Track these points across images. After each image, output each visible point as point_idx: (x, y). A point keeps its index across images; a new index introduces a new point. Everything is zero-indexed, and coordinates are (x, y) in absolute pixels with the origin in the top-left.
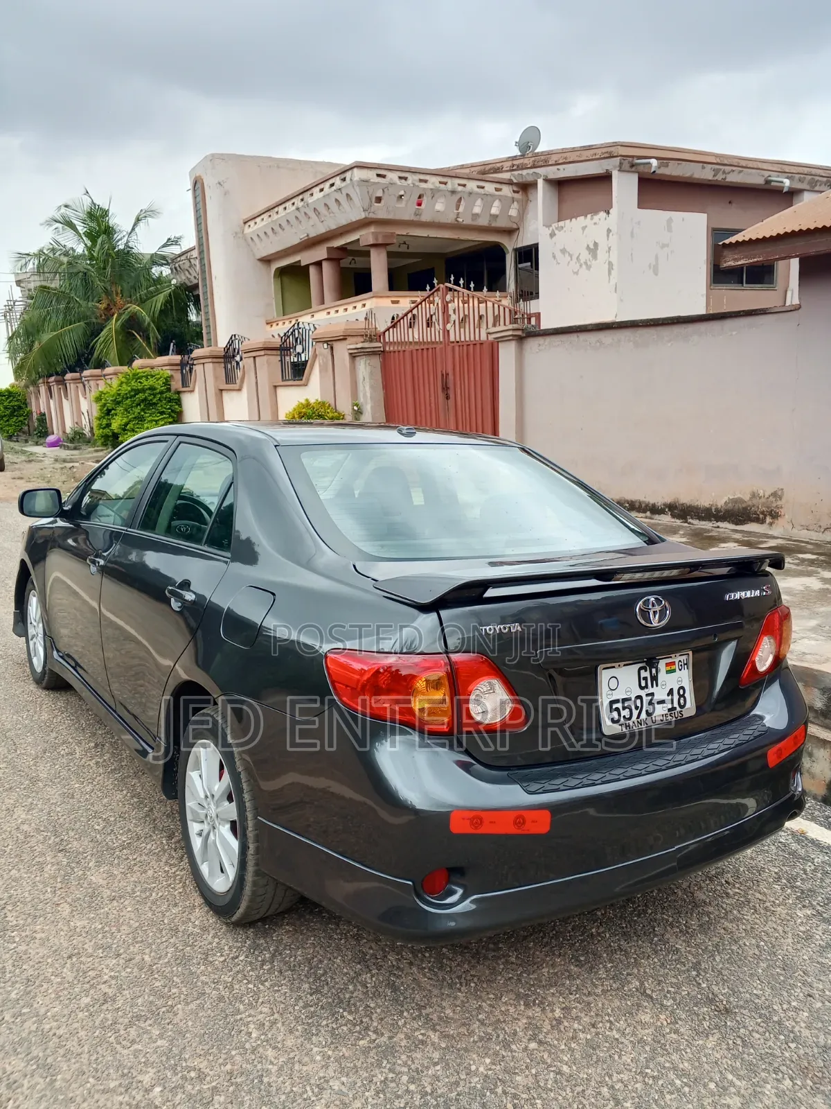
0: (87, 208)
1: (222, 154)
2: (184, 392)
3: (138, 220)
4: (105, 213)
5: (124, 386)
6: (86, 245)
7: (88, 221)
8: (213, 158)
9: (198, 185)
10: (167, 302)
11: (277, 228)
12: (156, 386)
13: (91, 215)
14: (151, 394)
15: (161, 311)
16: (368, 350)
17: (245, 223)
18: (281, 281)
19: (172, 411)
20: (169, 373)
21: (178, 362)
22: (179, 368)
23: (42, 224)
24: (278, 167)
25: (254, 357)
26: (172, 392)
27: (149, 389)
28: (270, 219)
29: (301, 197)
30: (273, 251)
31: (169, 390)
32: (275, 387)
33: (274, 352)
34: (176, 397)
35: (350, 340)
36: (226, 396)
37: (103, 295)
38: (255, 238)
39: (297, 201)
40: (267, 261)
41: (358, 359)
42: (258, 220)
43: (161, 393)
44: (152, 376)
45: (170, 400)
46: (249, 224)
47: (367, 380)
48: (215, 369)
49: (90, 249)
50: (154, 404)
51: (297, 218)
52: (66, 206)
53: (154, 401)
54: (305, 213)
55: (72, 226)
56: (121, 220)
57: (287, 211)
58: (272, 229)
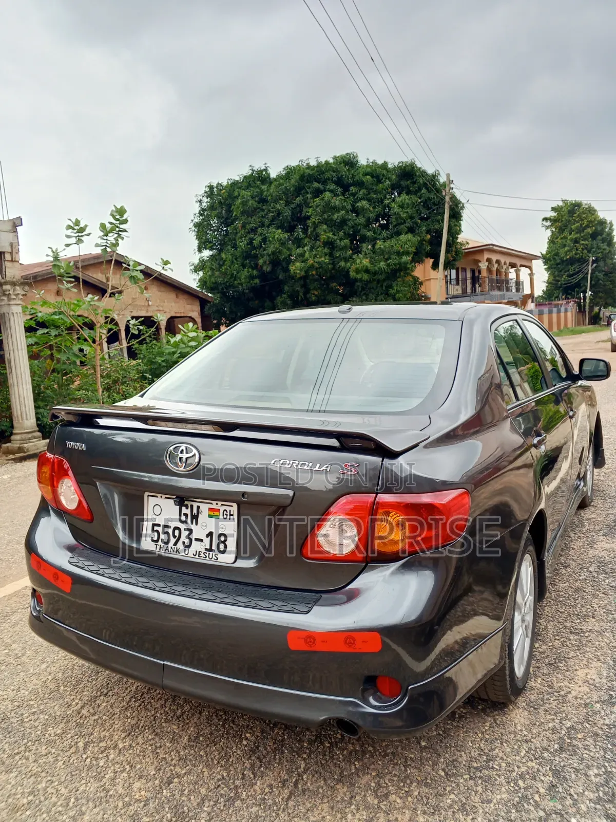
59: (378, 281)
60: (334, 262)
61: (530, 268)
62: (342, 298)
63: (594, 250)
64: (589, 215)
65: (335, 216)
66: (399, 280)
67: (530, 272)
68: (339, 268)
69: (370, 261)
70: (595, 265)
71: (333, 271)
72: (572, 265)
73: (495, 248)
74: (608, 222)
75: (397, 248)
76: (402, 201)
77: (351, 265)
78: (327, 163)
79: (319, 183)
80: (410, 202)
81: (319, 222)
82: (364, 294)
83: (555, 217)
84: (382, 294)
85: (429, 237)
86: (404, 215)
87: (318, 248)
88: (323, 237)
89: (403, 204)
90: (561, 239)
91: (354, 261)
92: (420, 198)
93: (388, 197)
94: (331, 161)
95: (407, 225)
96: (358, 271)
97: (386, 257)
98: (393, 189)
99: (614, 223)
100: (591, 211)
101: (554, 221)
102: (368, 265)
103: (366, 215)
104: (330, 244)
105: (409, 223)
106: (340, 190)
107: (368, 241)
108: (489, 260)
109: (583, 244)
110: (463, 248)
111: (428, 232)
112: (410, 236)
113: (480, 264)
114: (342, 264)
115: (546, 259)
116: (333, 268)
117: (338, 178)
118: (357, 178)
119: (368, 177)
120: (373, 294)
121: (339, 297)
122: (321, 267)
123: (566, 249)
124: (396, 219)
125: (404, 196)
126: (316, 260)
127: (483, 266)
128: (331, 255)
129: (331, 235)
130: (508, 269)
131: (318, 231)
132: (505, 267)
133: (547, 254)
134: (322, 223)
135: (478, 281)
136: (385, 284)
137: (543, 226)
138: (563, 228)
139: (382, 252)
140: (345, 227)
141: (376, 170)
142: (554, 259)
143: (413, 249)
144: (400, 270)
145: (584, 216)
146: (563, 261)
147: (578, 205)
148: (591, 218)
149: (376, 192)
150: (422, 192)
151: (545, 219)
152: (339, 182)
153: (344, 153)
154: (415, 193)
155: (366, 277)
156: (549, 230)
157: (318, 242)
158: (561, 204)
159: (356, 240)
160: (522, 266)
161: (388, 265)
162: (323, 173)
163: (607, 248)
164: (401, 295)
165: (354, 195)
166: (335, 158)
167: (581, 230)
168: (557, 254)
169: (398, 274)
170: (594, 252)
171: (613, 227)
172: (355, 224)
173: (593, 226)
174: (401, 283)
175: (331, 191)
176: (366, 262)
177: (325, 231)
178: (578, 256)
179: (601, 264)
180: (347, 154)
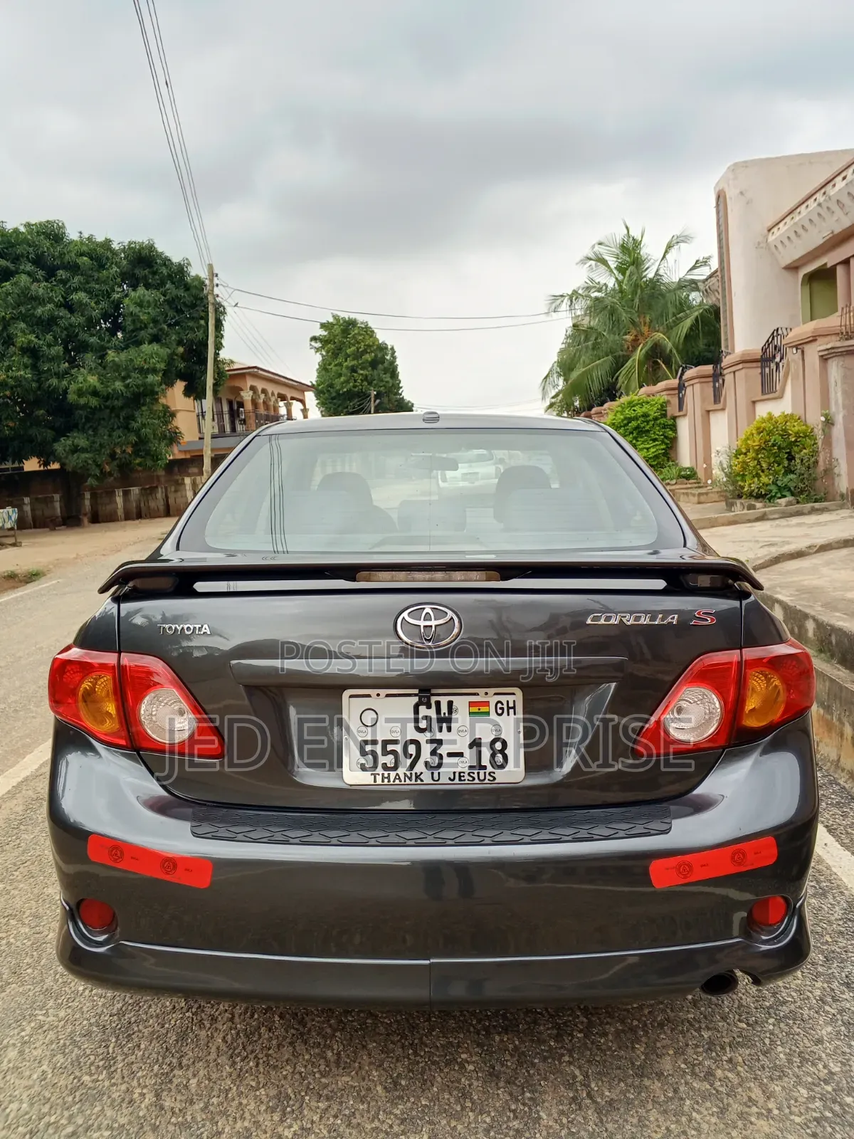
0: (619, 241)
1: (745, 162)
2: (679, 416)
3: (669, 247)
4: (637, 244)
5: (618, 415)
6: (617, 279)
7: (621, 255)
8: (735, 168)
9: (721, 199)
10: (692, 326)
11: (800, 231)
12: (650, 413)
13: (624, 248)
14: (644, 422)
15: (686, 336)
16: (840, 350)
17: (769, 230)
18: (810, 288)
19: (666, 437)
20: (666, 398)
21: (676, 386)
22: (677, 392)
23: (577, 264)
24: (810, 163)
25: (734, 372)
26: (668, 417)
27: (643, 416)
28: (792, 222)
29: (823, 191)
30: (797, 257)
31: (664, 415)
32: (754, 402)
33: (754, 365)
34: (670, 422)
35: (820, 340)
36: (713, 417)
37: (631, 326)
38: (780, 246)
39: (819, 196)
40: (793, 268)
41: (830, 361)
42: (781, 225)
43: (656, 419)
44: (648, 403)
45: (665, 426)
46: (772, 231)
47: (839, 384)
48: (702, 390)
49: (620, 283)
50: (648, 431)
51: (819, 215)
52: (600, 244)
53: (647, 428)
54: (828, 208)
55: (604, 262)
56: (651, 250)
57: (810, 209)
58: (796, 232)
59: (113, 409)
60: (39, 379)
61: (303, 402)
62: (54, 433)
63: (375, 382)
64: (367, 337)
65: (39, 311)
66: (144, 408)
67: (302, 407)
68: (49, 386)
69: (99, 379)
70: (378, 401)
71: (39, 393)
72: (350, 399)
73: (261, 372)
74: (389, 347)
75: (139, 362)
76: (139, 297)
77: (70, 383)
78: (16, 231)
79: (7, 261)
80: (151, 300)
81: (13, 318)
82: (91, 427)
83: (325, 336)
84: (119, 428)
85: (181, 350)
86: (144, 317)
87: (12, 356)
88: (21, 340)
89: (141, 301)
90: (336, 365)
91: (74, 379)
92: (164, 295)
93: (117, 289)
94: (22, 229)
95: (150, 331)
96: (80, 393)
97: (123, 374)
98: (123, 281)
99: (396, 349)
100: (368, 331)
101: (325, 342)
102: (98, 385)
103: (86, 313)
104: (32, 352)
105: (152, 330)
106: (40, 274)
107: (92, 351)
108: (253, 388)
109: (362, 374)
110: (227, 369)
111: (180, 343)
112: (155, 347)
113: (242, 393)
114: (54, 381)
115: (318, 391)
116: (39, 388)
117: (37, 255)
118: (67, 257)
119: (85, 258)
120: (105, 427)
121: (49, 431)
122: (20, 386)
123: (342, 379)
124: (133, 322)
125: (141, 290)
126: (10, 373)
127: (247, 396)
128: (34, 367)
129: (32, 337)
130: (278, 403)
131: (11, 330)
132: (273, 399)
133: (319, 385)
134: (18, 319)
135: (239, 416)
136: (123, 414)
137: (312, 347)
138: (336, 351)
139: (117, 367)
140: (55, 328)
141: (95, 250)
142: (328, 391)
143: (162, 366)
144: (145, 394)
145: (360, 338)
146: (339, 394)
147: (351, 323)
148: (369, 342)
149: (98, 281)
150: (167, 286)
151: (314, 339)
152: (38, 261)
153: (43, 219)
154: (157, 287)
155: (94, 402)
156: (318, 354)
157: (12, 349)
158: (331, 320)
159: (74, 348)
160: (293, 398)
161: (127, 386)
162: (13, 246)
163: (391, 381)
164: (148, 430)
165: (64, 282)
166: (28, 225)
167: (358, 355)
168: (331, 386)
169: (142, 401)
170: (376, 385)
171: (396, 354)
172: (71, 325)
173: (372, 352)
174: (148, 413)
175: (29, 274)
176: (93, 380)
177: (23, 331)
178: (356, 389)
179: (385, 400)
180: (48, 221)
